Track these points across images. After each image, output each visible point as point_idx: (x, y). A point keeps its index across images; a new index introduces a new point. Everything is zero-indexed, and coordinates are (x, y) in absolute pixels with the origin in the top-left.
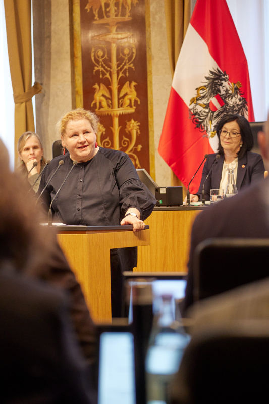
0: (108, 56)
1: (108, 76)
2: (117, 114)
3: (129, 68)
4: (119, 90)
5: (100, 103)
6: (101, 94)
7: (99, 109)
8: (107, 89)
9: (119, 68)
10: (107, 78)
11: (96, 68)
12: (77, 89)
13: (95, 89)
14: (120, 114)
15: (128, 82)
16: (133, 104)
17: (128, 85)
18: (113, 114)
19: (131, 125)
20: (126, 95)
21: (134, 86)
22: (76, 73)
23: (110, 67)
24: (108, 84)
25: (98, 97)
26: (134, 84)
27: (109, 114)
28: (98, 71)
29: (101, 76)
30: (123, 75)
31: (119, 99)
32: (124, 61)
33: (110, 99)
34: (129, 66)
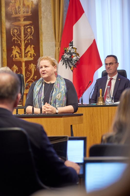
0: (19, 33)
1: (19, 42)
2: (24, 61)
3: (30, 38)
4: (25, 49)
5: (15, 55)
6: (16, 51)
7: (15, 58)
8: (19, 49)
9: (25, 38)
10: (19, 43)
11: (13, 38)
12: (3, 49)
13: (13, 49)
14: (26, 61)
15: (30, 45)
16: (32, 56)
17: (30, 47)
18: (22, 61)
19: (31, 66)
20: (29, 51)
21: (33, 47)
22: (3, 40)
23: (20, 38)
24: (19, 46)
25: (14, 52)
26: (33, 46)
27: (20, 61)
28: (15, 40)
29: (16, 42)
30: (27, 42)
31: (25, 54)
32: (28, 35)
33: (20, 54)
34: (30, 37)
